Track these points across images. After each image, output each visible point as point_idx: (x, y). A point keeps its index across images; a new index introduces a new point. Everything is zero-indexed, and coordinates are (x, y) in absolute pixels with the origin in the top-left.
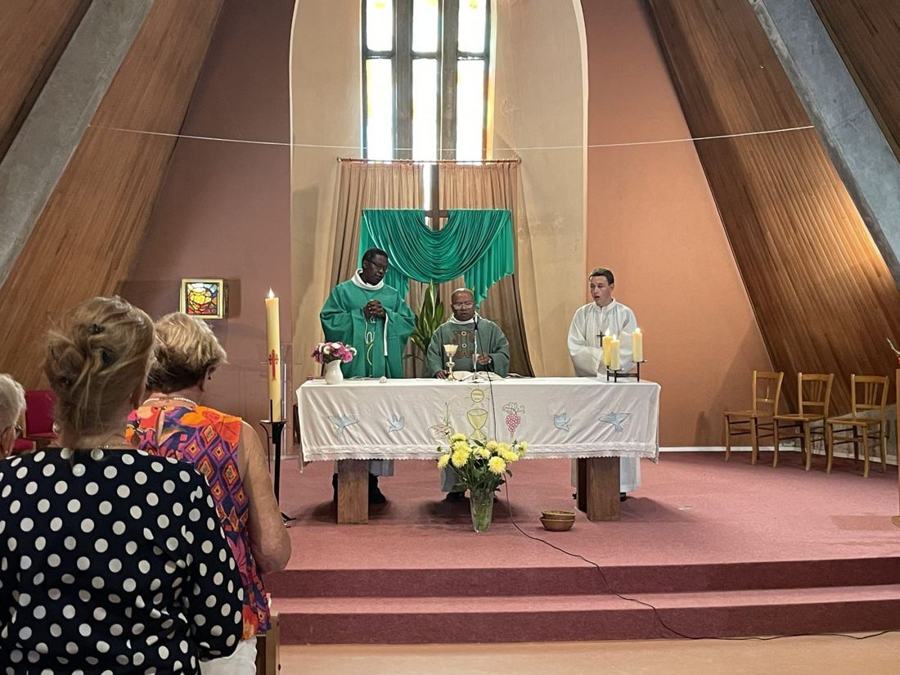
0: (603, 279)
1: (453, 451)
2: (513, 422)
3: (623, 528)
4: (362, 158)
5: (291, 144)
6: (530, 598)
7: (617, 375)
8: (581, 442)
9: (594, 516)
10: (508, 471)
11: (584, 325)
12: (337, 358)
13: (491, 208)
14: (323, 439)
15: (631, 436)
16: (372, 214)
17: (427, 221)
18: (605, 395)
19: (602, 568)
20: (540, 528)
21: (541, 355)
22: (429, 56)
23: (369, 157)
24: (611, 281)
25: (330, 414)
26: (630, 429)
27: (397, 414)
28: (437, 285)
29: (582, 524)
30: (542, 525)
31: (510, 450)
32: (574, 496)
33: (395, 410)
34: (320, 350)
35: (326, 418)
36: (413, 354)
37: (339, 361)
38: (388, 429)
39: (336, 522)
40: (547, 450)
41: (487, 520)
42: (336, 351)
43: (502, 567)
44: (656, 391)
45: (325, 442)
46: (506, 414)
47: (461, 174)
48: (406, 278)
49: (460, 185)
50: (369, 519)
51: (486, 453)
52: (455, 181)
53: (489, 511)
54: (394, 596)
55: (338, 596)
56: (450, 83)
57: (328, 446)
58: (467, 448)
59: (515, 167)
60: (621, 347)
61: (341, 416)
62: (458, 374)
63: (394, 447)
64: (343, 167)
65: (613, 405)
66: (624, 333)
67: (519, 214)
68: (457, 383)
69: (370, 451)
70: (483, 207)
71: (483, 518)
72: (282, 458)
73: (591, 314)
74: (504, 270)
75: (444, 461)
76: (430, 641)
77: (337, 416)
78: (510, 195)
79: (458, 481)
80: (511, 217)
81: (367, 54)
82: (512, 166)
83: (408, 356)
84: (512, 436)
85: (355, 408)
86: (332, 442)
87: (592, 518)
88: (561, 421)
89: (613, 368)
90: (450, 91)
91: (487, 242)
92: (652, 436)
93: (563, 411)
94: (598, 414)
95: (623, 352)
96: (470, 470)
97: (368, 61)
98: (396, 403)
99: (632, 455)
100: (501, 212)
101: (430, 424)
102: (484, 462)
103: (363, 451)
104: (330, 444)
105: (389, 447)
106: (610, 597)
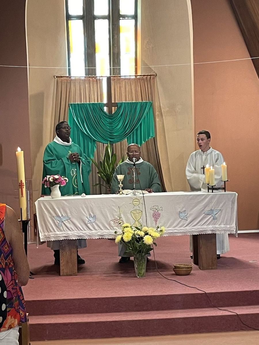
0: (204, 136)
1: (123, 233)
2: (156, 216)
3: (218, 273)
4: (68, 75)
5: (28, 67)
6: (169, 311)
7: (213, 189)
8: (194, 226)
9: (203, 267)
10: (154, 243)
11: (194, 162)
12: (57, 184)
13: (141, 101)
14: (51, 228)
15: (221, 222)
16: (74, 106)
17: (105, 109)
18: (207, 200)
19: (208, 293)
20: (173, 274)
21: (171, 183)
22: (104, 18)
23: (72, 75)
24: (208, 136)
25: (54, 215)
26: (221, 219)
27: (92, 214)
28: (112, 145)
29: (196, 271)
30: (174, 273)
31: (155, 232)
32: (191, 257)
33: (90, 211)
34: (48, 180)
35: (52, 217)
36: (100, 184)
37: (59, 185)
38: (87, 222)
39: (60, 275)
40: (176, 231)
41: (144, 271)
42: (56, 179)
43: (152, 295)
44: (234, 198)
45: (52, 230)
46: (152, 212)
47: (124, 83)
48: (94, 141)
49: (123, 89)
50: (78, 272)
51: (142, 234)
52: (120, 88)
53: (144, 266)
54: (92, 313)
55: (62, 313)
56: (116, 32)
57: (54, 233)
58: (131, 231)
59: (154, 78)
60: (215, 174)
61: (60, 215)
62: (125, 191)
63: (91, 232)
64: (57, 81)
65: (211, 205)
66: (216, 166)
67: (156, 104)
68: (125, 196)
69: (77, 235)
70: (136, 100)
71: (141, 269)
72: (28, 243)
73: (198, 156)
74: (149, 135)
75: (118, 239)
76: (114, 337)
77: (58, 216)
78: (151, 94)
79: (127, 250)
80: (152, 105)
81: (69, 17)
82: (151, 78)
83: (97, 184)
84: (156, 224)
85: (68, 211)
86: (56, 230)
87: (202, 268)
88: (183, 215)
89: (211, 185)
90: (116, 37)
91: (139, 119)
92: (233, 222)
93: (184, 209)
94: (203, 210)
95: (216, 177)
96: (133, 244)
97: (69, 21)
98: (91, 208)
99: (223, 232)
100: (146, 103)
101: (110, 219)
102: (141, 238)
103: (73, 234)
104: (55, 231)
105: (88, 232)
106: (212, 309)
